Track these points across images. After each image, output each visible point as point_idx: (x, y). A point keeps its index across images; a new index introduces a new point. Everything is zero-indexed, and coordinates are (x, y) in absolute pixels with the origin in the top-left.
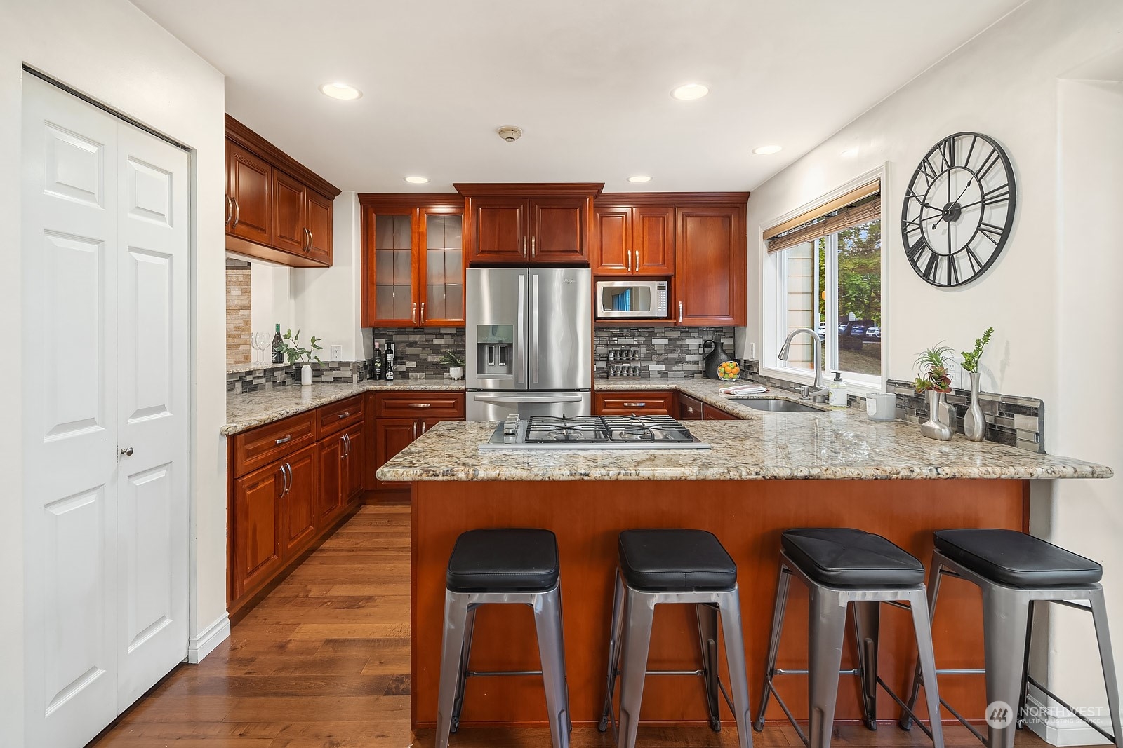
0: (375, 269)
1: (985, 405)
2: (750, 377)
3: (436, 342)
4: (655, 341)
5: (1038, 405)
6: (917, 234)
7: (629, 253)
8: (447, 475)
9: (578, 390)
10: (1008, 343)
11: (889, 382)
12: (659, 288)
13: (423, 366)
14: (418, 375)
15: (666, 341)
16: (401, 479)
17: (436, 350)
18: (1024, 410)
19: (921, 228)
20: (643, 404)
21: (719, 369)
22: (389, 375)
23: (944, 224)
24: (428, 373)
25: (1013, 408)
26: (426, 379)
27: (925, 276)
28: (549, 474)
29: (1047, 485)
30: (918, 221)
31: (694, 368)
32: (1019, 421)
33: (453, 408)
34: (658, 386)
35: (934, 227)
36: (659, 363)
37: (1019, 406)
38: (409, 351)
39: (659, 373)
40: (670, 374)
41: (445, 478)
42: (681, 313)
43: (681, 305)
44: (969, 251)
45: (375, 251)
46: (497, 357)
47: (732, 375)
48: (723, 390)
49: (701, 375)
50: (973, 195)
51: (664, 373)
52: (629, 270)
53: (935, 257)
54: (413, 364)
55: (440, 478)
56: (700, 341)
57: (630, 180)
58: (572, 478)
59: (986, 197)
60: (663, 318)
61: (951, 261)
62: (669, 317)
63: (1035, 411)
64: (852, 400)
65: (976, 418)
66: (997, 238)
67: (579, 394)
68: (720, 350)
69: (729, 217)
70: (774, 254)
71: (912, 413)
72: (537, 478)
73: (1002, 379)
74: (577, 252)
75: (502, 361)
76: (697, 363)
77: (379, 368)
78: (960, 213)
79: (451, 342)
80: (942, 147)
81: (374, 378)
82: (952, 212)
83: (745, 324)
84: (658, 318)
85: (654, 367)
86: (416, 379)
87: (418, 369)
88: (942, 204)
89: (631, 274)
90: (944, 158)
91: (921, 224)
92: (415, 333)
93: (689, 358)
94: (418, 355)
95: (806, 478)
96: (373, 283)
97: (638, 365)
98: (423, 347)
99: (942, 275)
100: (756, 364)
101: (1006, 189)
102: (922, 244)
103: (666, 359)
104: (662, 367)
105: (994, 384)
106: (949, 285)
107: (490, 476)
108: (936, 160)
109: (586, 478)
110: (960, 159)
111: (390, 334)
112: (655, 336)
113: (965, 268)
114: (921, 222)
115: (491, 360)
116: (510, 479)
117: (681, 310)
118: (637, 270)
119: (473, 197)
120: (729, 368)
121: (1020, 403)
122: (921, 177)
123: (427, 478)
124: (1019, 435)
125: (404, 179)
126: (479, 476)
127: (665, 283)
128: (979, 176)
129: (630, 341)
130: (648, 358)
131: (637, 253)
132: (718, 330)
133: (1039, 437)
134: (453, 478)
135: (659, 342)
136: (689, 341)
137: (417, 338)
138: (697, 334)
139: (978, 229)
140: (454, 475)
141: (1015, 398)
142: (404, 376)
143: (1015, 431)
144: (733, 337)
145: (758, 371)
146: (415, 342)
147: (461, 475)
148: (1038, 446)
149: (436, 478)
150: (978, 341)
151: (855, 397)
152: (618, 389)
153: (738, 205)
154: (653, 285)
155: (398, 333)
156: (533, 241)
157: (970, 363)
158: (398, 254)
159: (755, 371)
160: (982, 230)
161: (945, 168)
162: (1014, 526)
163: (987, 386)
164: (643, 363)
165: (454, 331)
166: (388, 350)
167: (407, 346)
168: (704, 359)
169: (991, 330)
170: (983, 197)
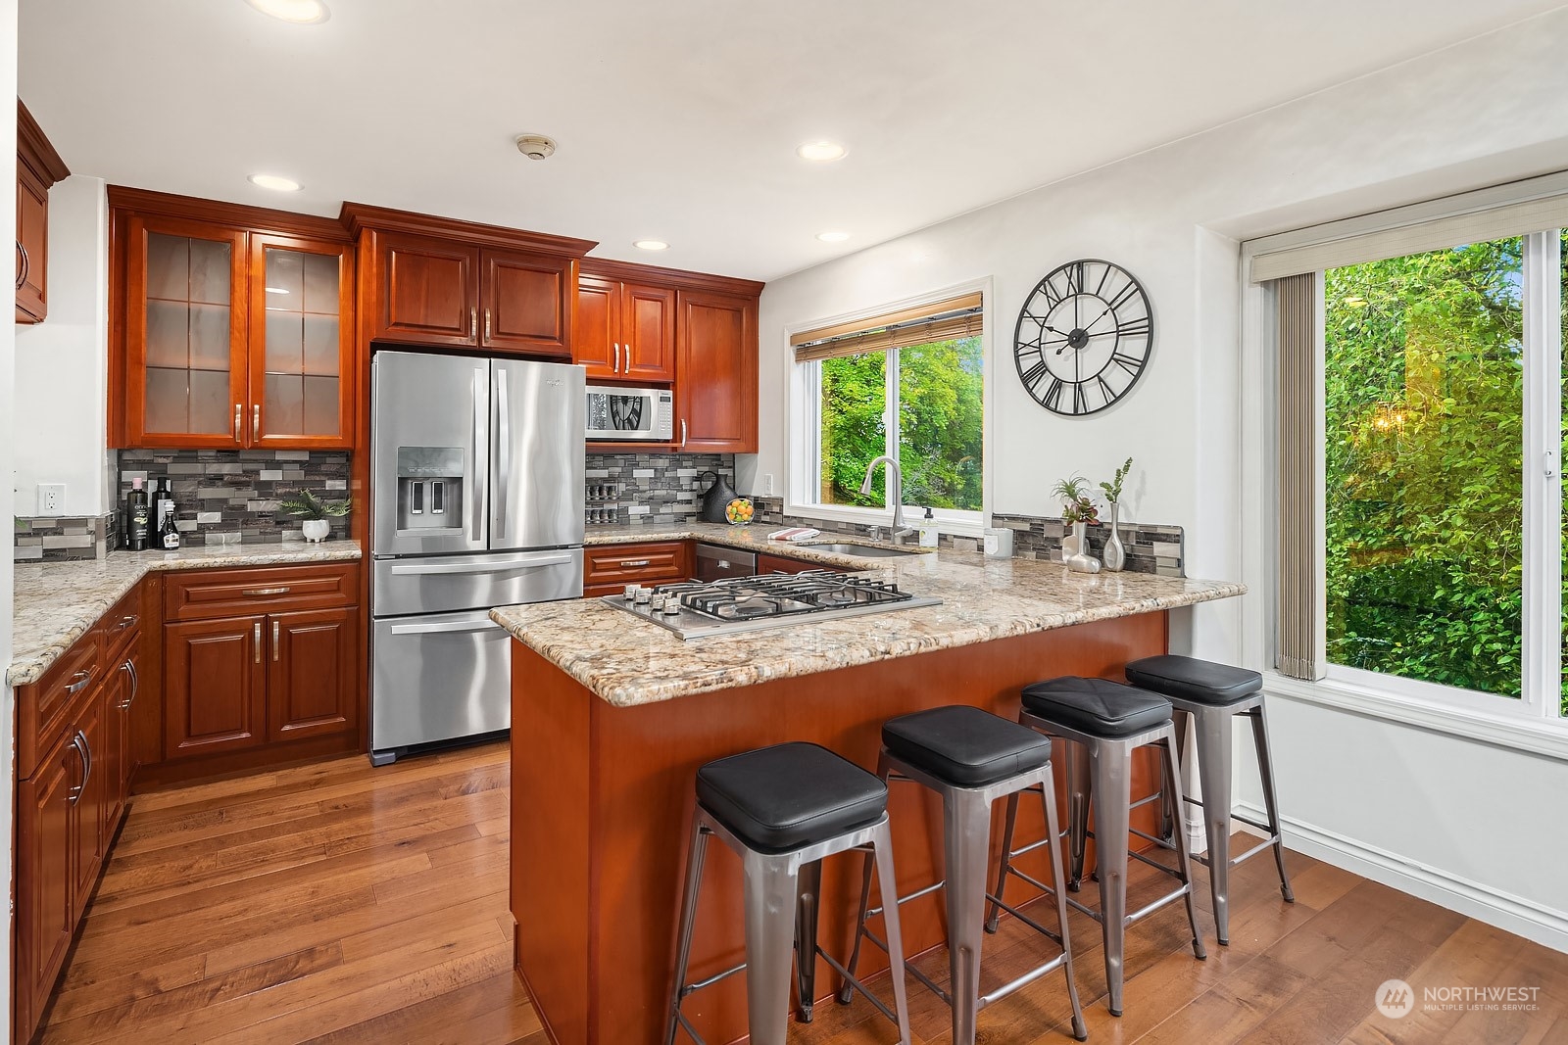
0: (144, 336)
1: (1124, 535)
2: (766, 518)
3: (265, 475)
4: (637, 473)
5: (1178, 532)
6: (1036, 357)
7: (617, 347)
8: (722, 682)
9: (566, 547)
10: (1143, 473)
11: (995, 517)
12: (662, 399)
13: (235, 519)
14: (224, 536)
15: (650, 473)
16: (656, 698)
17: (265, 490)
18: (1164, 538)
19: (1040, 351)
20: (644, 563)
21: (729, 508)
22: (170, 540)
23: (1070, 350)
24: (248, 532)
25: (1149, 536)
26: (242, 543)
27: (1045, 404)
28: (847, 659)
29: (1188, 610)
30: (1036, 344)
31: (687, 508)
32: (1159, 548)
33: (338, 590)
34: (668, 535)
35: (1059, 352)
36: (641, 503)
37: (1158, 534)
38: (206, 493)
39: (642, 518)
40: (657, 519)
41: (720, 686)
42: (684, 434)
43: (683, 423)
44: (1100, 380)
45: (144, 300)
46: (428, 499)
47: (746, 517)
48: (774, 535)
49: (695, 518)
50: (1108, 324)
51: (649, 517)
52: (616, 371)
53: (1058, 384)
54: (216, 517)
55: (714, 687)
56: (693, 472)
57: (639, 245)
58: (872, 659)
59: (1120, 328)
60: (667, 441)
61: (1078, 386)
62: (674, 440)
63: (1177, 538)
64: (942, 538)
65: (1115, 550)
66: (1135, 371)
67: (565, 555)
68: (723, 484)
69: (740, 312)
70: (801, 365)
71: (1027, 549)
72: (834, 667)
73: (1137, 509)
74: (554, 338)
75: (438, 505)
76: (689, 502)
77: (143, 527)
78: (1088, 340)
79: (298, 474)
80: (1068, 269)
81: (132, 547)
82: (1078, 339)
83: (756, 451)
84: (658, 441)
85: (636, 510)
86: (219, 544)
87: (226, 525)
88: (1069, 329)
89: (617, 377)
90: (1070, 282)
91: (1040, 348)
92: (218, 461)
93: (681, 496)
94: (225, 501)
95: (1073, 624)
96: (139, 363)
97: (615, 507)
98: (237, 484)
99: (1066, 401)
100: (780, 502)
101: (1146, 322)
102: (1042, 368)
103: (651, 498)
104: (646, 509)
105: (1128, 514)
106: (1076, 413)
107: (778, 673)
108: (1061, 283)
109: (887, 657)
110: (1091, 286)
111: (161, 460)
112: (637, 466)
113: (1094, 397)
114: (1040, 344)
115: (419, 505)
116: (803, 673)
117: (684, 430)
118: (627, 372)
119: (378, 231)
120: (742, 508)
121: (1160, 531)
122: (1040, 298)
123: (694, 691)
124: (1159, 562)
125: (249, 179)
126: (765, 675)
127: (670, 393)
128: (1113, 307)
129: (604, 473)
130: (627, 496)
131: (627, 347)
132: (716, 458)
133: (1180, 563)
134: (730, 684)
135: (642, 474)
136: (681, 473)
137: (226, 469)
138: (690, 464)
139: (1112, 358)
140: (731, 680)
141: (1155, 527)
142: (192, 540)
143: (1155, 558)
144: (733, 467)
145: (781, 510)
146: (219, 477)
147: (742, 677)
148: (1179, 571)
149: (707, 689)
150: (1119, 471)
151: (946, 535)
152: (614, 542)
153: (750, 298)
154: (651, 394)
155: (177, 460)
156: (488, 315)
157: (1113, 494)
158: (199, 312)
159: (776, 509)
160: (1117, 360)
161: (1072, 292)
162: (1159, 653)
163: (1122, 519)
164: (623, 504)
165: (305, 457)
166: (159, 491)
167: (200, 483)
168: (699, 496)
169: (1130, 460)
170: (1118, 326)
